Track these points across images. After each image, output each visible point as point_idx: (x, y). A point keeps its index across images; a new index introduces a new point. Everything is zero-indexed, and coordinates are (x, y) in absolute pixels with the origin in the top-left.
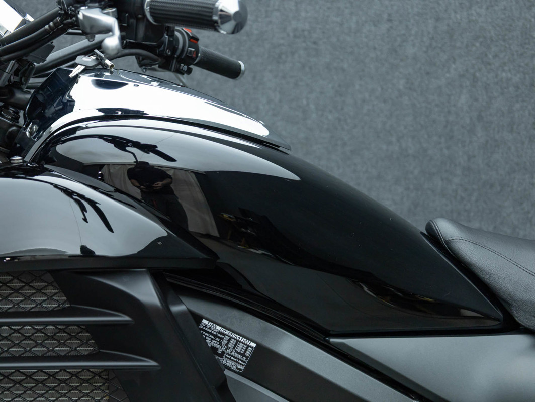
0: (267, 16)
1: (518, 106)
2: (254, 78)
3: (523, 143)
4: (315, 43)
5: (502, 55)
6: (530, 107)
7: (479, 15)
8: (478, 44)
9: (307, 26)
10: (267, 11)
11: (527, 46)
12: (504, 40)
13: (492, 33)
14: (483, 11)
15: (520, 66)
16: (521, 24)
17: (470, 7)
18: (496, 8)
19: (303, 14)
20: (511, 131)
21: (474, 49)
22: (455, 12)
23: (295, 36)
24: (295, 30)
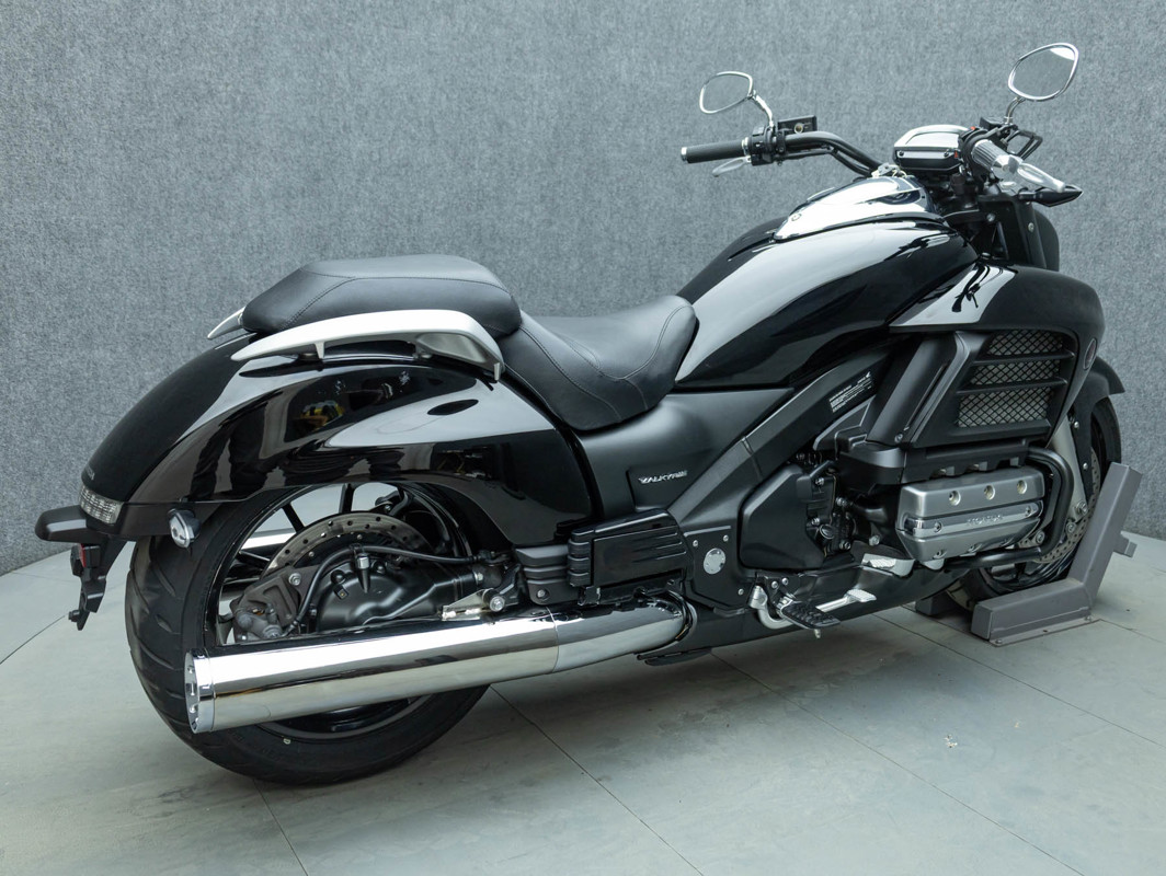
0: (837, 119)
1: (1086, 224)
2: (818, 181)
3: (1086, 264)
4: (883, 149)
5: (1075, 171)
6: (1098, 227)
7: (1056, 127)
8: (1052, 159)
9: (877, 132)
10: (837, 114)
11: (1102, 163)
12: (1080, 156)
13: (1068, 146)
14: (1061, 124)
15: (1092, 184)
16: (1099, 139)
17: (1048, 119)
18: (1074, 121)
19: (874, 118)
20: (1076, 250)
21: (1047, 163)
22: (1032, 124)
23: (863, 141)
24: (865, 134)
